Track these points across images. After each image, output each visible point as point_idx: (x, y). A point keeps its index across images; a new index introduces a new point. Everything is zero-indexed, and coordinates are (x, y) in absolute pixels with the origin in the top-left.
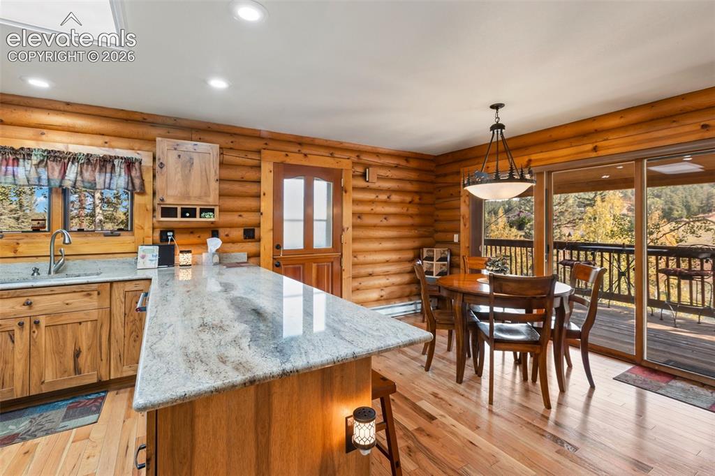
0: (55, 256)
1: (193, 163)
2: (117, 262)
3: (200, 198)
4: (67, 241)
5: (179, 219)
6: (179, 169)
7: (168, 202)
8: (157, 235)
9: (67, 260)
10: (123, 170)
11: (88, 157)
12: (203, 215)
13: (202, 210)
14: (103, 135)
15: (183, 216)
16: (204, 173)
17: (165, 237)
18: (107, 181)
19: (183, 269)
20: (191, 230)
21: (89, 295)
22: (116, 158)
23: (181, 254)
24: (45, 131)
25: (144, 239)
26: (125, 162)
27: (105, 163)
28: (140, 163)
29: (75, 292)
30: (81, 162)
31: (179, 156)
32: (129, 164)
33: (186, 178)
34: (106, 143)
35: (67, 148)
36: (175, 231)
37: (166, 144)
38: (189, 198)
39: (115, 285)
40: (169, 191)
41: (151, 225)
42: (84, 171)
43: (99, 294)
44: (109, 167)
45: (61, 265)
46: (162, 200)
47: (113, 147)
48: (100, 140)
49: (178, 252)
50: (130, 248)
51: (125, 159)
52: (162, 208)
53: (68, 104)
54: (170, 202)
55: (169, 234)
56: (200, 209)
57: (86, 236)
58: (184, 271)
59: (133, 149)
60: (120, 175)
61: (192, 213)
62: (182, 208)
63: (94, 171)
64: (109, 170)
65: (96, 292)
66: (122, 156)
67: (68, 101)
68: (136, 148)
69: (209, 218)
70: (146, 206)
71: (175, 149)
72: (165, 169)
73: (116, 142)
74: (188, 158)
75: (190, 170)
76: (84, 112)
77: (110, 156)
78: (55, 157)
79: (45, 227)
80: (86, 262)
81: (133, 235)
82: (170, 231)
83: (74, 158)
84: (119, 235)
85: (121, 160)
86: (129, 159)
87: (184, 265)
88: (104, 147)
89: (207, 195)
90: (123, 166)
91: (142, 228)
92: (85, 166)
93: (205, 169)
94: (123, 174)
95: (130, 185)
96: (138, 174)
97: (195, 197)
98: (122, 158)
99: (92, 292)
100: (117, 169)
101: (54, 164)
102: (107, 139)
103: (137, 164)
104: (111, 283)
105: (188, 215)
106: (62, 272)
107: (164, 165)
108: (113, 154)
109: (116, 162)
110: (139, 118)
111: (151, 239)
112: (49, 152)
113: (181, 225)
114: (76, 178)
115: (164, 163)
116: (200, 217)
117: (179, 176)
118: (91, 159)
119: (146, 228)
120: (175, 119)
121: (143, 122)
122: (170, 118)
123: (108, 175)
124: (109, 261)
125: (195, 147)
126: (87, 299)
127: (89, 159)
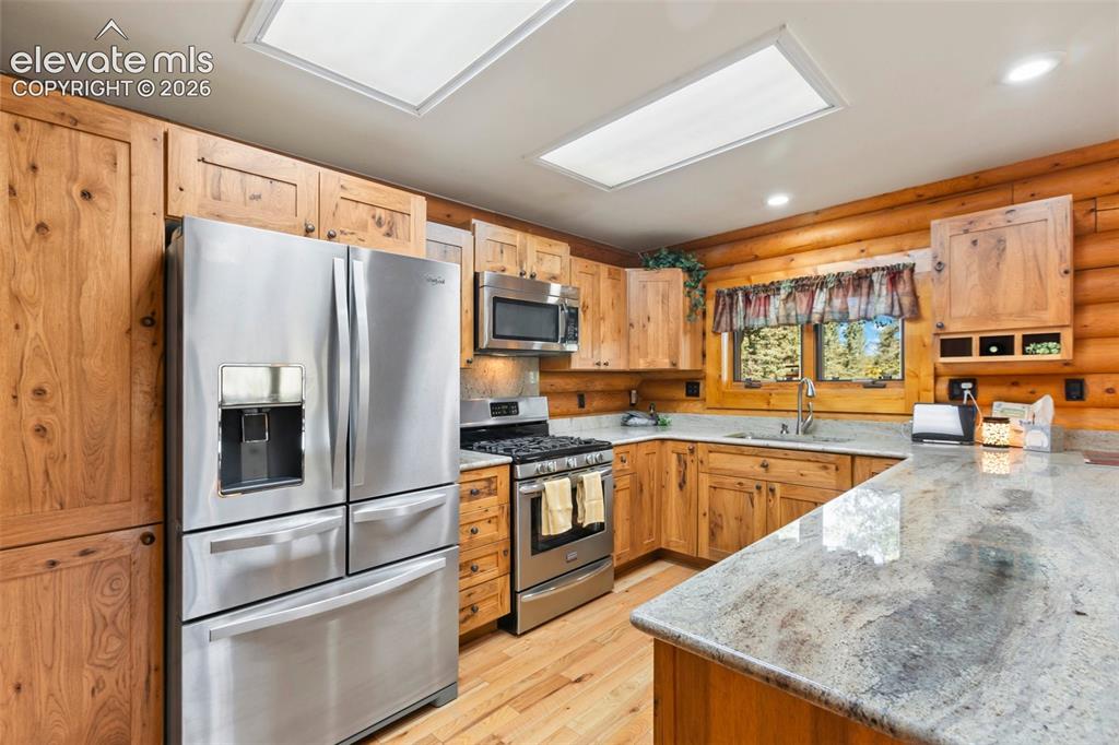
0: (803, 411)
1: (1004, 249)
2: (878, 426)
3: (1022, 314)
4: (810, 394)
5: (976, 358)
6: (975, 267)
7: (952, 329)
8: (943, 387)
9: (818, 418)
10: (884, 288)
11: (839, 276)
12: (1030, 348)
13: (1027, 340)
14: (860, 241)
15: (984, 351)
16: (1031, 264)
17: (957, 392)
18: (863, 307)
19: (991, 452)
20: (1014, 379)
21: (825, 468)
22: (874, 270)
23: (985, 424)
24: (793, 256)
25: (919, 393)
26: (888, 274)
27: (861, 280)
28: (912, 270)
29: (809, 461)
30: (830, 285)
31: (975, 242)
32: (894, 275)
33: (990, 283)
34: (863, 251)
35: (816, 271)
36: (979, 380)
37: (948, 228)
38: (996, 316)
39: (858, 461)
40: (953, 311)
41: (932, 371)
42: (834, 298)
43: (837, 469)
44: (865, 285)
45: (809, 424)
46: (941, 327)
47: (871, 255)
48: (853, 250)
49: (981, 420)
50: (899, 407)
51: (888, 268)
52: (942, 340)
53: (817, 213)
54: (956, 329)
55: (964, 386)
56: (1024, 336)
57: (841, 387)
58: (992, 455)
59: (902, 251)
60: (879, 296)
61: (1005, 345)
62: (981, 339)
63: (845, 296)
64: (865, 290)
65: (833, 467)
66: (883, 265)
67: (815, 209)
68: (906, 248)
69: (1045, 354)
70: (922, 341)
71: (966, 232)
72: (945, 272)
73: (875, 247)
74: (993, 241)
75: (998, 264)
76: (834, 217)
77: (867, 270)
78: (803, 285)
79: (797, 376)
80: (839, 423)
81: (903, 387)
82: (966, 381)
83: (822, 283)
84: (884, 387)
85: (881, 273)
86: (893, 267)
87: (990, 445)
88: (860, 258)
89: (1041, 306)
90: (885, 281)
91: (917, 376)
92: (836, 290)
93: (1035, 256)
94: (884, 292)
95: (897, 308)
96: (908, 288)
97: (1011, 315)
98: (883, 269)
99: (829, 465)
100: (876, 287)
101: (802, 295)
102: (863, 245)
103: (906, 275)
104: (853, 456)
105: (994, 349)
106: (811, 432)
107: (945, 265)
108: (870, 266)
109: (875, 276)
110: (909, 197)
111: (932, 394)
112: (797, 281)
113: (991, 370)
114: (824, 309)
115: (943, 262)
116: (1024, 353)
117: (974, 279)
118: (842, 279)
119: (922, 374)
120: (976, 176)
121: (919, 201)
122: (965, 177)
123: (864, 299)
124: (867, 424)
125: (1010, 216)
126: (823, 473)
127: (840, 281)
